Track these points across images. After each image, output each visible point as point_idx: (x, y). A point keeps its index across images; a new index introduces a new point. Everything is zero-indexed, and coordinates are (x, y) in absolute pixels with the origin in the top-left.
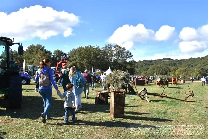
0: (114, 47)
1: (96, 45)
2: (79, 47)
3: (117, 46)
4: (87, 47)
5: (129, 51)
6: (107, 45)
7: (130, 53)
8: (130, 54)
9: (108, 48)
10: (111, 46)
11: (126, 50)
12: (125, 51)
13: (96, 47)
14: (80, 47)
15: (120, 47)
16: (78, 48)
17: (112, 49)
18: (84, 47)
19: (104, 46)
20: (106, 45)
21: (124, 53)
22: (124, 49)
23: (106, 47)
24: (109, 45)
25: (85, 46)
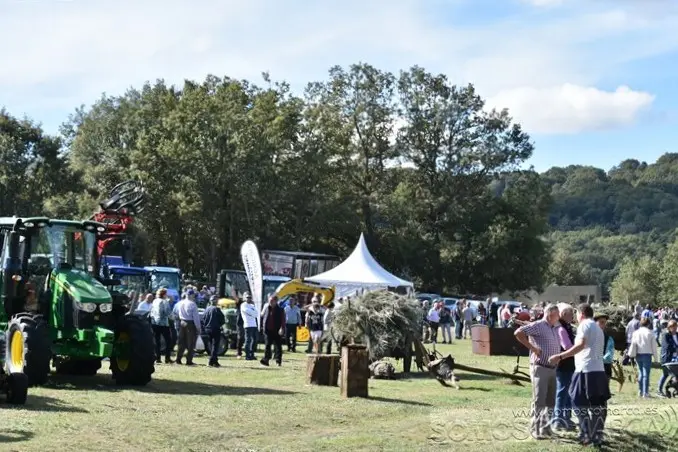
0: (395, 86)
1: (266, 77)
2: (140, 89)
3: (421, 76)
4: (205, 89)
5: (505, 113)
6: (347, 70)
7: (517, 130)
8: (517, 136)
9: (350, 91)
10: (372, 80)
11: (487, 108)
12: (479, 114)
13: (265, 87)
14: (147, 87)
15: (438, 86)
16: (135, 92)
17: (379, 101)
18: (180, 87)
19: (326, 79)
20: (337, 68)
21: (472, 130)
22: (468, 99)
23: (339, 84)
24: (357, 68)
25: (190, 85)
